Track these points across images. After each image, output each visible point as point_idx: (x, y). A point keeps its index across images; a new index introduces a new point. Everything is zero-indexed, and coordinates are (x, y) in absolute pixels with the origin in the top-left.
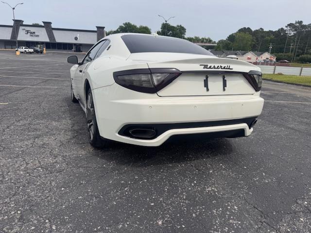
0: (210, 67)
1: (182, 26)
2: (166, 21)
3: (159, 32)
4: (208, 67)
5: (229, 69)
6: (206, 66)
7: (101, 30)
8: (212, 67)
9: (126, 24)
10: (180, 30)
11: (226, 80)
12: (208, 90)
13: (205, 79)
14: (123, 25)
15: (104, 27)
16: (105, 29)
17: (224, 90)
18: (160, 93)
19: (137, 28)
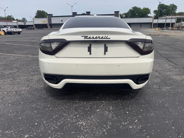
0: (90, 38)
1: (174, 4)
2: (160, 3)
3: (156, 10)
4: (88, 38)
5: (106, 38)
6: (86, 37)
7: (117, 13)
8: (91, 38)
9: (134, 8)
10: (172, 8)
11: (107, 47)
12: (90, 54)
13: (89, 46)
14: (132, 9)
15: (119, 11)
16: (119, 13)
17: (105, 54)
18: (57, 55)
19: (141, 10)
